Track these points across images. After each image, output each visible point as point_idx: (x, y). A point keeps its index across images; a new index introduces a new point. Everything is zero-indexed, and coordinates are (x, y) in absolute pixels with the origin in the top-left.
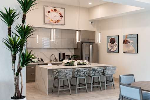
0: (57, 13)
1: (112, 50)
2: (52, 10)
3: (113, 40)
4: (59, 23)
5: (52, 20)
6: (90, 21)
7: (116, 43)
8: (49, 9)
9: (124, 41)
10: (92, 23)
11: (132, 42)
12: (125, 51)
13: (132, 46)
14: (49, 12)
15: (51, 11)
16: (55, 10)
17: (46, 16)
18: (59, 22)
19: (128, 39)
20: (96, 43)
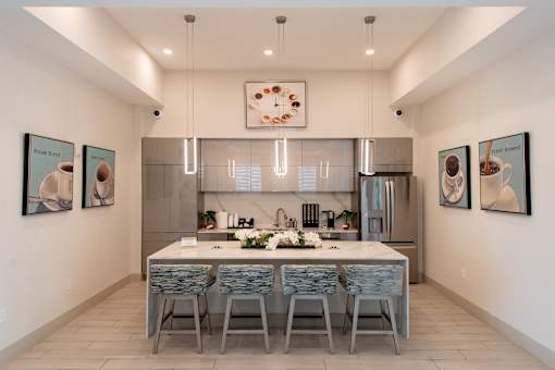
0: (283, 96)
1: (452, 199)
2: (267, 91)
3: (453, 164)
4: (289, 122)
5: (268, 118)
6: (392, 107)
7: (462, 173)
8: (259, 88)
9: (482, 165)
10: (399, 113)
11: (507, 168)
12: (487, 202)
13: (508, 184)
14: (259, 96)
15: (263, 93)
16: (276, 89)
17: (251, 107)
18: (288, 120)
19: (495, 159)
20: (414, 175)
